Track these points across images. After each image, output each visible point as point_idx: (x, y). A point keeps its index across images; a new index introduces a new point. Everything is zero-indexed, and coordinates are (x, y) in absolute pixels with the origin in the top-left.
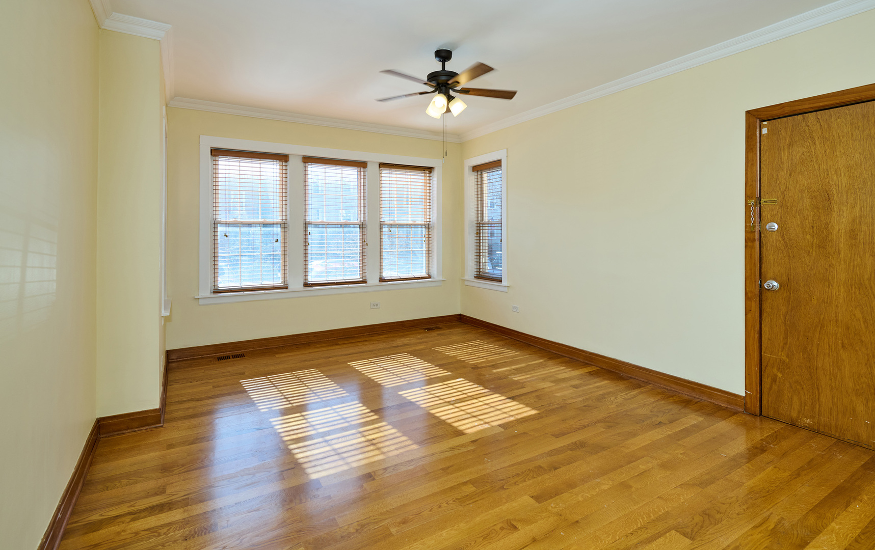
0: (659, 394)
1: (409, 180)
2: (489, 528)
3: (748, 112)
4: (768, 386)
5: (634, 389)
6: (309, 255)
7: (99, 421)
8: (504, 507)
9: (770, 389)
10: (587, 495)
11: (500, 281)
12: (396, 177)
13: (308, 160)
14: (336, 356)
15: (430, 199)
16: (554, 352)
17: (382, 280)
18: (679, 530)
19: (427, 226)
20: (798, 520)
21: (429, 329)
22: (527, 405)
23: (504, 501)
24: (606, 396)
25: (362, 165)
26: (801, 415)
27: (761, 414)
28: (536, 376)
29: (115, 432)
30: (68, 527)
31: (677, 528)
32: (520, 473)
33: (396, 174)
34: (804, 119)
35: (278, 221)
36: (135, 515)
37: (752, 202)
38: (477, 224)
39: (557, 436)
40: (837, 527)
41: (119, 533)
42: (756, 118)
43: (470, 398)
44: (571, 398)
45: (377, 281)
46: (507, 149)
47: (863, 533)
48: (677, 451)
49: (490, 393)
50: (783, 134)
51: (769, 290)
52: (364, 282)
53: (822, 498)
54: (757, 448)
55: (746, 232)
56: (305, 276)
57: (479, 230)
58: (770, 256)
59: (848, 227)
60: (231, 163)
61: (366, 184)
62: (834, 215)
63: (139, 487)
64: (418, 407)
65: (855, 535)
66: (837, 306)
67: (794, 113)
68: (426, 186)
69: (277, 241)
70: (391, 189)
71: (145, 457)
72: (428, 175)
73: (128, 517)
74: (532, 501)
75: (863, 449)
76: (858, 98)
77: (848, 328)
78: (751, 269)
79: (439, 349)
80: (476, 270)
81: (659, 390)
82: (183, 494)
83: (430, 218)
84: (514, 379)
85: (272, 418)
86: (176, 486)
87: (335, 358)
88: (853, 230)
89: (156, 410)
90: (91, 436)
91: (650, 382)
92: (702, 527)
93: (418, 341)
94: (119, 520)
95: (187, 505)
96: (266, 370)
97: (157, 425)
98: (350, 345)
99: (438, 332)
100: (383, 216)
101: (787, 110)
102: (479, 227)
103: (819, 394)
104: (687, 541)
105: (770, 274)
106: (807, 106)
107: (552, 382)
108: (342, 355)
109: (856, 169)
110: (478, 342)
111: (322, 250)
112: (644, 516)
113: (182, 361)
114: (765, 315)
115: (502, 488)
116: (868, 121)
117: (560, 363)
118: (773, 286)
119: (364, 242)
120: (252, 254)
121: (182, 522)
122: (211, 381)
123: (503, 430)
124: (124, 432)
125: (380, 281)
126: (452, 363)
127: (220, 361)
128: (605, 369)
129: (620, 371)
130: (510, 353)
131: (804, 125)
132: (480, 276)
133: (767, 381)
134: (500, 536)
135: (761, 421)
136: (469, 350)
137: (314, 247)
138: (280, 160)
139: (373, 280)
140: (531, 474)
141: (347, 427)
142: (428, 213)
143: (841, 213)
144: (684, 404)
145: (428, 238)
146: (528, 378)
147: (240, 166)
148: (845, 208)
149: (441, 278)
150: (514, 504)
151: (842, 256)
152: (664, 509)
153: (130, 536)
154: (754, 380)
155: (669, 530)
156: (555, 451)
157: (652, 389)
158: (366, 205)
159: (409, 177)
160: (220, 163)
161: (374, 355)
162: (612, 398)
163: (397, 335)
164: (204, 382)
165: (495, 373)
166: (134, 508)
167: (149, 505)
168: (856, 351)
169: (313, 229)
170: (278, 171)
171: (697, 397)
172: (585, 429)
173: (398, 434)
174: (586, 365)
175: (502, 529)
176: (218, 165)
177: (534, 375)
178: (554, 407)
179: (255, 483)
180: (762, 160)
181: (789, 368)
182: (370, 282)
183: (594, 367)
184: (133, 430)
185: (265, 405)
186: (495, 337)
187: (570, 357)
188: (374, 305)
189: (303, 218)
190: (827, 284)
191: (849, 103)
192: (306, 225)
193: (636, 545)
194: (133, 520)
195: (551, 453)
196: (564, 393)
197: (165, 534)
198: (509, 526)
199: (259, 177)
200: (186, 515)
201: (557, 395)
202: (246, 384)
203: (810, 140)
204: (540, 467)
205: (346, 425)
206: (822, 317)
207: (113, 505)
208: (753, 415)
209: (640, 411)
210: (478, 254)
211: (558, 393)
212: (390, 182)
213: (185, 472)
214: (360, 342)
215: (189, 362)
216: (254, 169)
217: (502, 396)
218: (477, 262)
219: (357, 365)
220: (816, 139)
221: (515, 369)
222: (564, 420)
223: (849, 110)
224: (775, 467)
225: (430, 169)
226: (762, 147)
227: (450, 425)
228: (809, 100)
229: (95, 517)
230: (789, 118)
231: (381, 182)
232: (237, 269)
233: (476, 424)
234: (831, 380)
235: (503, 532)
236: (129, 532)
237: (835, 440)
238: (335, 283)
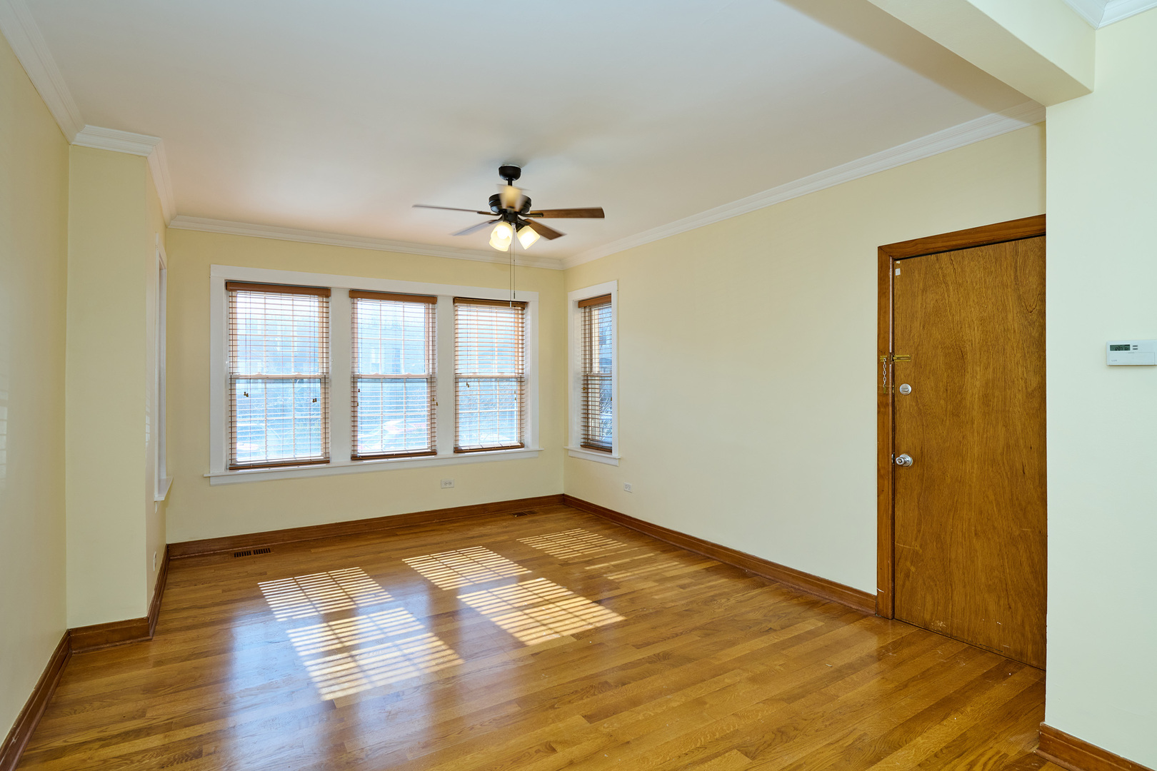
0: (783, 594)
1: (495, 319)
2: (523, 751)
3: (880, 248)
4: (901, 583)
5: (754, 589)
6: (359, 420)
7: (69, 632)
8: (547, 729)
9: (903, 586)
10: (651, 713)
11: (609, 450)
12: (477, 316)
13: (356, 294)
14: (386, 551)
15: (522, 344)
16: (671, 543)
17: (458, 450)
18: (741, 749)
19: (519, 380)
20: (882, 736)
21: (520, 515)
22: (614, 610)
23: (550, 721)
24: (716, 598)
25: (430, 300)
26: (934, 617)
27: (893, 618)
28: (638, 574)
29: (90, 646)
30: (25, 754)
31: (739, 748)
32: (579, 690)
33: (477, 311)
34: (937, 259)
35: (316, 374)
36: (105, 741)
37: (884, 358)
38: (584, 376)
39: (638, 647)
40: (922, 741)
41: (84, 760)
42: (890, 255)
43: (547, 602)
44: (672, 601)
45: (450, 452)
46: (618, 281)
47: (946, 747)
48: (776, 663)
49: (574, 596)
50: (917, 276)
51: (902, 466)
52: (433, 453)
53: (919, 711)
54: (871, 657)
55: (879, 395)
56: (354, 446)
57: (588, 384)
58: (904, 425)
59: (981, 392)
60: (253, 300)
61: (436, 325)
62: (968, 376)
63: (114, 711)
64: (478, 615)
65: (937, 749)
66: (970, 486)
67: (928, 252)
68: (518, 327)
69: (315, 400)
70: (469, 331)
71: (124, 676)
72: (520, 312)
73: (97, 744)
74: (584, 721)
75: (994, 655)
76: (991, 238)
77: (981, 513)
78: (883, 441)
79: (525, 540)
80: (583, 436)
81: (785, 590)
82: (166, 717)
83: (523, 369)
84: (609, 578)
85: (290, 629)
86: (158, 709)
87: (388, 554)
88: (986, 396)
89: (142, 619)
90: (59, 651)
91: (777, 580)
92: (770, 745)
93: (500, 530)
94: (85, 747)
95: (170, 730)
96: (295, 568)
97: (144, 638)
98: (411, 536)
99: (531, 519)
100: (459, 367)
101: (920, 248)
102: (587, 380)
103: (952, 591)
104: (748, 760)
105: (903, 448)
106: (940, 244)
107: (656, 581)
108: (396, 550)
109: (990, 322)
110: (578, 531)
111: (377, 412)
112: (708, 735)
113: (188, 557)
114: (898, 496)
115: (552, 707)
116: (1001, 265)
117: (674, 557)
118: (905, 462)
119: (433, 401)
120: (281, 418)
121: (161, 749)
122: (222, 583)
123: (576, 640)
124: (102, 646)
125: (454, 452)
126: (537, 559)
127: (237, 558)
128: (728, 564)
129: (745, 566)
130: (614, 545)
131: (937, 266)
132: (589, 444)
133: (899, 576)
134: (534, 759)
135: (893, 624)
136: (563, 542)
137: (366, 408)
138: (319, 295)
139: (445, 451)
140: (592, 691)
141: (383, 639)
142: (520, 363)
143: (975, 374)
144: (808, 607)
145: (521, 394)
146: (627, 576)
147: (265, 304)
148: (978, 369)
149: (537, 448)
150: (560, 725)
151: (975, 426)
152: (734, 727)
153: (97, 764)
154: (886, 576)
155: (731, 749)
156: (630, 665)
157: (777, 589)
158: (436, 352)
159: (495, 315)
160: (239, 299)
161: (439, 549)
162: (723, 601)
163: (475, 522)
164: (212, 584)
165: (588, 571)
166: (105, 733)
167: (123, 730)
168: (989, 539)
169: (363, 384)
170: (317, 309)
171: (827, 597)
172: (676, 638)
173: (444, 647)
174: (707, 559)
175: (537, 752)
176: (236, 302)
177: (636, 572)
178: (647, 612)
179: (255, 705)
180: (896, 306)
181: (923, 560)
182: (441, 453)
183: (715, 561)
184: (113, 644)
185: (285, 613)
186: (602, 524)
187: (689, 549)
188: (446, 484)
189: (350, 371)
190: (960, 459)
191: (981, 243)
192: (355, 379)
193: (686, 767)
194: (102, 746)
195: (624, 667)
196: (668, 595)
197: (138, 761)
198: (547, 749)
199: (291, 318)
200: (167, 741)
201: (656, 597)
202: (266, 587)
203: (943, 285)
204: (606, 682)
205: (382, 636)
206: (955, 500)
207: (80, 730)
208: (885, 618)
209: (752, 616)
210: (585, 416)
211: (658, 595)
212: (469, 322)
213: (171, 693)
214: (425, 531)
215: (196, 559)
216: (284, 307)
217: (587, 599)
218: (585, 426)
219: (413, 562)
220: (950, 283)
221: (614, 566)
222: (654, 628)
223: (982, 252)
224: (883, 678)
225: (523, 305)
226: (895, 292)
227: (511, 635)
228: (943, 237)
229: (58, 743)
230: (922, 257)
231: (456, 322)
232: (262, 437)
233: (544, 633)
234: (964, 574)
235: (538, 754)
236: (97, 759)
237: (967, 645)
238: (393, 455)
